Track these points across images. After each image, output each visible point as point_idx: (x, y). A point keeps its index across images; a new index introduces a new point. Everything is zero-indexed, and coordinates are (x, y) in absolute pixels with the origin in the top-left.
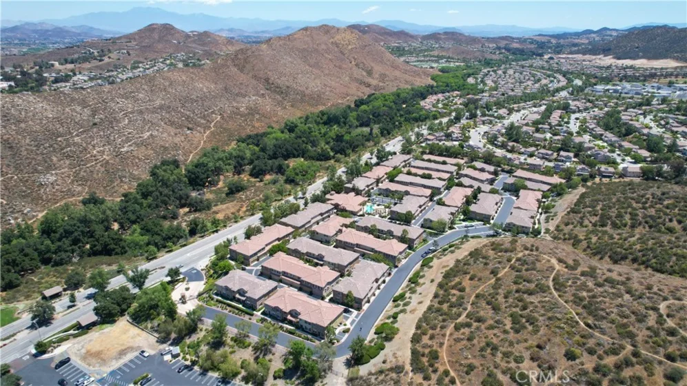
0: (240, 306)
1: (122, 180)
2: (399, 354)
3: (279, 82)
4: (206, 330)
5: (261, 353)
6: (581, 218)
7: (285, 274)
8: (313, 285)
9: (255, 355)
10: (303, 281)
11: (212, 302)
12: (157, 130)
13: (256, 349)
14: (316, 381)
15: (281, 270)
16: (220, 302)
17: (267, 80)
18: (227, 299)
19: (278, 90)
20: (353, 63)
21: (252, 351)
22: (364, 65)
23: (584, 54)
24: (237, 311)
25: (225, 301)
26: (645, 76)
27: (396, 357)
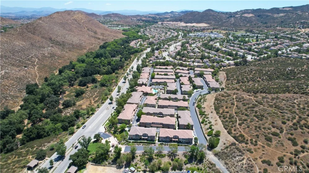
0: (146, 141)
1: (6, 99)
2: (228, 139)
3: (57, 39)
4: (139, 156)
5: (172, 157)
6: (232, 82)
7: (153, 123)
8: (170, 125)
9: (171, 159)
10: (164, 124)
11: (131, 143)
12: (8, 69)
13: (169, 156)
14: (203, 160)
15: (151, 122)
16: (135, 142)
17: (50, 39)
18: (138, 140)
19: (58, 43)
20: (86, 28)
21: (168, 157)
22: (92, 29)
23: (173, 22)
24: (147, 144)
26: (201, 30)
27: (228, 141)
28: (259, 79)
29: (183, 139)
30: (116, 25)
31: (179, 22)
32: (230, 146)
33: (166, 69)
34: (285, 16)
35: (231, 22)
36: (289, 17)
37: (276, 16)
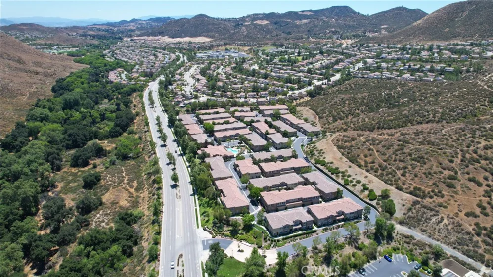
0: (300, 232)
2: (404, 198)
4: (310, 257)
5: (354, 243)
7: (288, 202)
8: (313, 198)
9: (353, 247)
10: (304, 199)
11: (280, 242)
13: (349, 244)
14: (392, 234)
15: (285, 200)
16: (286, 239)
18: (288, 234)
21: (349, 246)
24: (305, 236)
25: (287, 236)
26: (208, 47)
27: (405, 200)
28: (357, 111)
29: (351, 213)
30: (46, 45)
31: (160, 37)
32: (412, 206)
33: (217, 113)
34: (309, 23)
35: (243, 32)
36: (315, 24)
37: (298, 22)
